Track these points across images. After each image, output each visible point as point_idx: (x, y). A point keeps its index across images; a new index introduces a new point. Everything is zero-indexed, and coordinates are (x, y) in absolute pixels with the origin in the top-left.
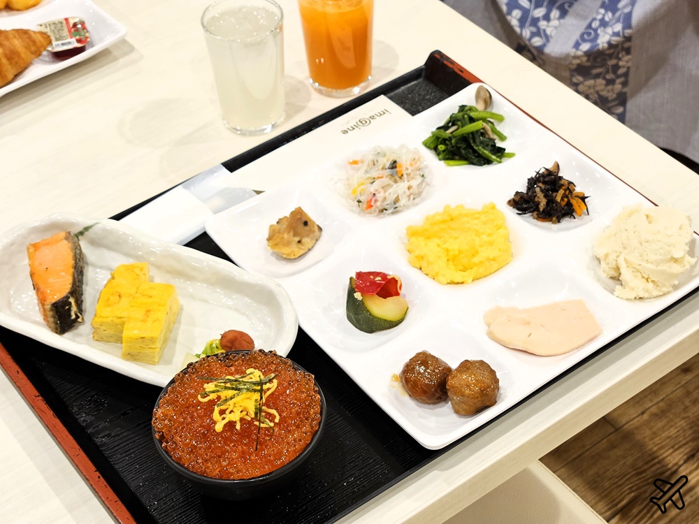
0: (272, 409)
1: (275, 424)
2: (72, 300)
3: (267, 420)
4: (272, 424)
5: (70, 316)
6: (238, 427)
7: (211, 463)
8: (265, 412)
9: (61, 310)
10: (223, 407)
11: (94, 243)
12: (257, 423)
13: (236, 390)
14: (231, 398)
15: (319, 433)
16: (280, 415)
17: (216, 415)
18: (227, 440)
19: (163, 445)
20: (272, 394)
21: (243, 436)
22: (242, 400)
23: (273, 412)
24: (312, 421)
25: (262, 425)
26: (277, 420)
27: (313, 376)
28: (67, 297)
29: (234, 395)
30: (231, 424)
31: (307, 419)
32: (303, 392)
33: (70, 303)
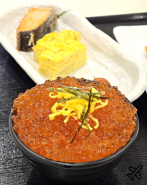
0: (96, 118)
1: (94, 129)
2: (32, 35)
3: (89, 125)
4: (91, 129)
5: (28, 43)
6: (65, 121)
7: (36, 140)
8: (90, 119)
9: (24, 37)
10: (61, 104)
11: (66, 22)
12: (80, 123)
13: (74, 94)
14: (69, 99)
15: (125, 148)
16: (100, 125)
17: (54, 108)
18: (55, 128)
19: (12, 117)
20: (101, 109)
21: (67, 129)
22: (76, 103)
23: (96, 121)
24: (122, 138)
25: (83, 126)
26: (96, 127)
27: (137, 110)
28: (30, 32)
29: (72, 98)
30: (61, 118)
31: (119, 135)
32: (124, 116)
33: (30, 36)
